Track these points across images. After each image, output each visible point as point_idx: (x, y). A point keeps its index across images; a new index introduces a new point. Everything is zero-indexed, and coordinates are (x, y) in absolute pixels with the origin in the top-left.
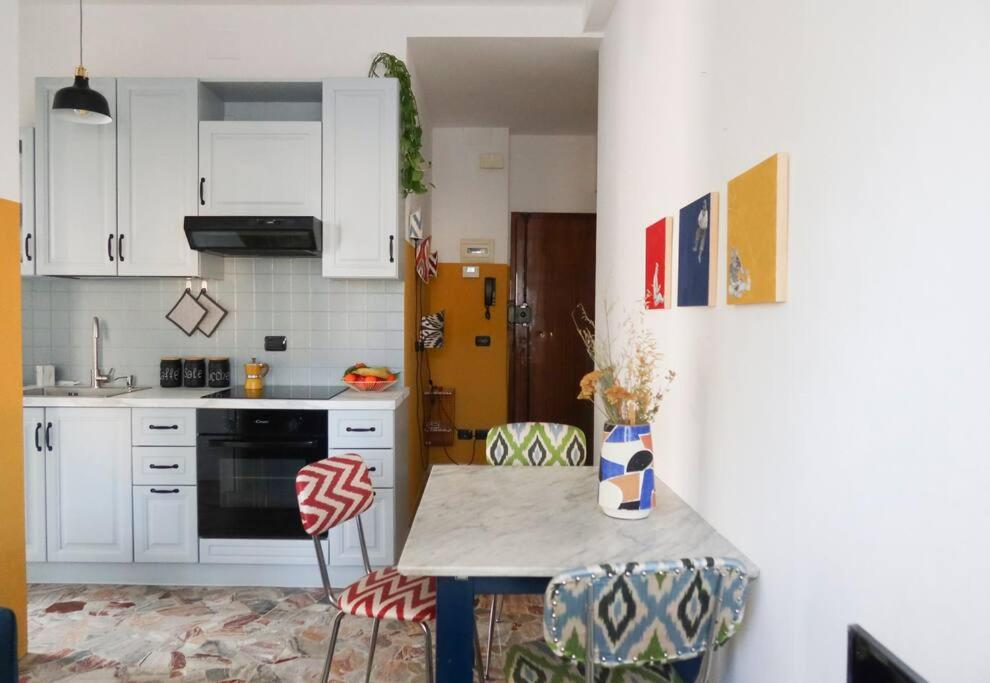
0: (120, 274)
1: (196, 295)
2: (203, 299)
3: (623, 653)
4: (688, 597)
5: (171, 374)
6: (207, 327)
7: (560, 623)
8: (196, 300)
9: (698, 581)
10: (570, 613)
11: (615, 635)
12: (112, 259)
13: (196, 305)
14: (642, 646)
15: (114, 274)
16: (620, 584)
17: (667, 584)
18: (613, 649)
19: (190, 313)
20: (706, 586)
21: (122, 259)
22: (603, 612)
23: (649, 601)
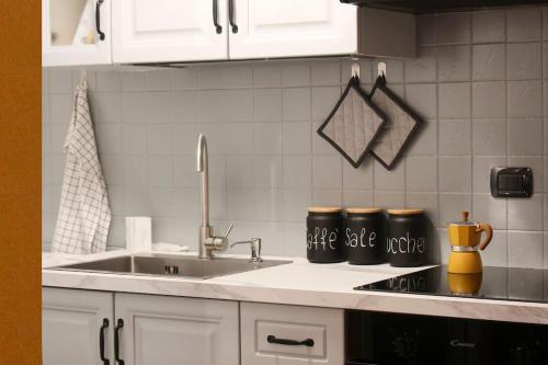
0: (232, 57)
1: (368, 89)
2: (379, 96)
5: (325, 240)
6: (387, 151)
8: (368, 98)
12: (219, 30)
13: (366, 107)
15: (223, 56)
19: (358, 124)
21: (235, 29)
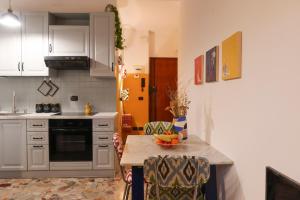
1: (48, 83)
2: (50, 84)
3: (167, 183)
4: (186, 168)
5: (40, 108)
6: (52, 93)
7: (148, 172)
9: (189, 163)
10: (150, 169)
11: (164, 177)
12: (19, 70)
13: (48, 86)
14: (173, 182)
15: (20, 76)
16: (163, 161)
17: (179, 163)
18: (164, 181)
19: (46, 89)
20: (192, 165)
21: (23, 70)
22: (160, 170)
23: (173, 168)
